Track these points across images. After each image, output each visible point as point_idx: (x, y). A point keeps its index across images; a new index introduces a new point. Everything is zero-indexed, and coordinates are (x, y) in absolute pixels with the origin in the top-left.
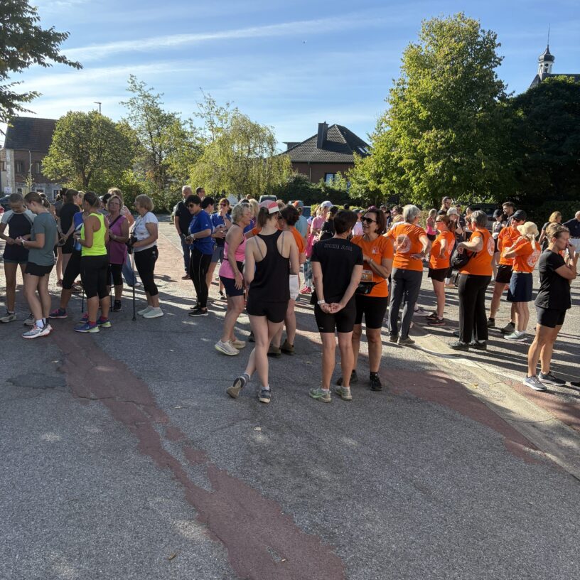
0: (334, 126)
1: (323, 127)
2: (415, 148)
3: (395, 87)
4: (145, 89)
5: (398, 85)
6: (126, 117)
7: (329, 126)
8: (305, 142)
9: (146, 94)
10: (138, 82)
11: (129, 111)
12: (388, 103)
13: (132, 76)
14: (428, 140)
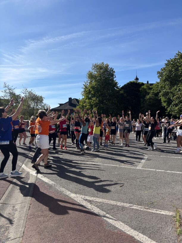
0: (74, 99)
1: (70, 99)
2: (90, 102)
3: (85, 84)
4: (9, 87)
5: (86, 83)
6: (3, 96)
7: (72, 99)
8: (65, 103)
9: (10, 89)
10: (7, 85)
11: (4, 94)
12: (83, 89)
13: (5, 83)
14: (94, 100)
